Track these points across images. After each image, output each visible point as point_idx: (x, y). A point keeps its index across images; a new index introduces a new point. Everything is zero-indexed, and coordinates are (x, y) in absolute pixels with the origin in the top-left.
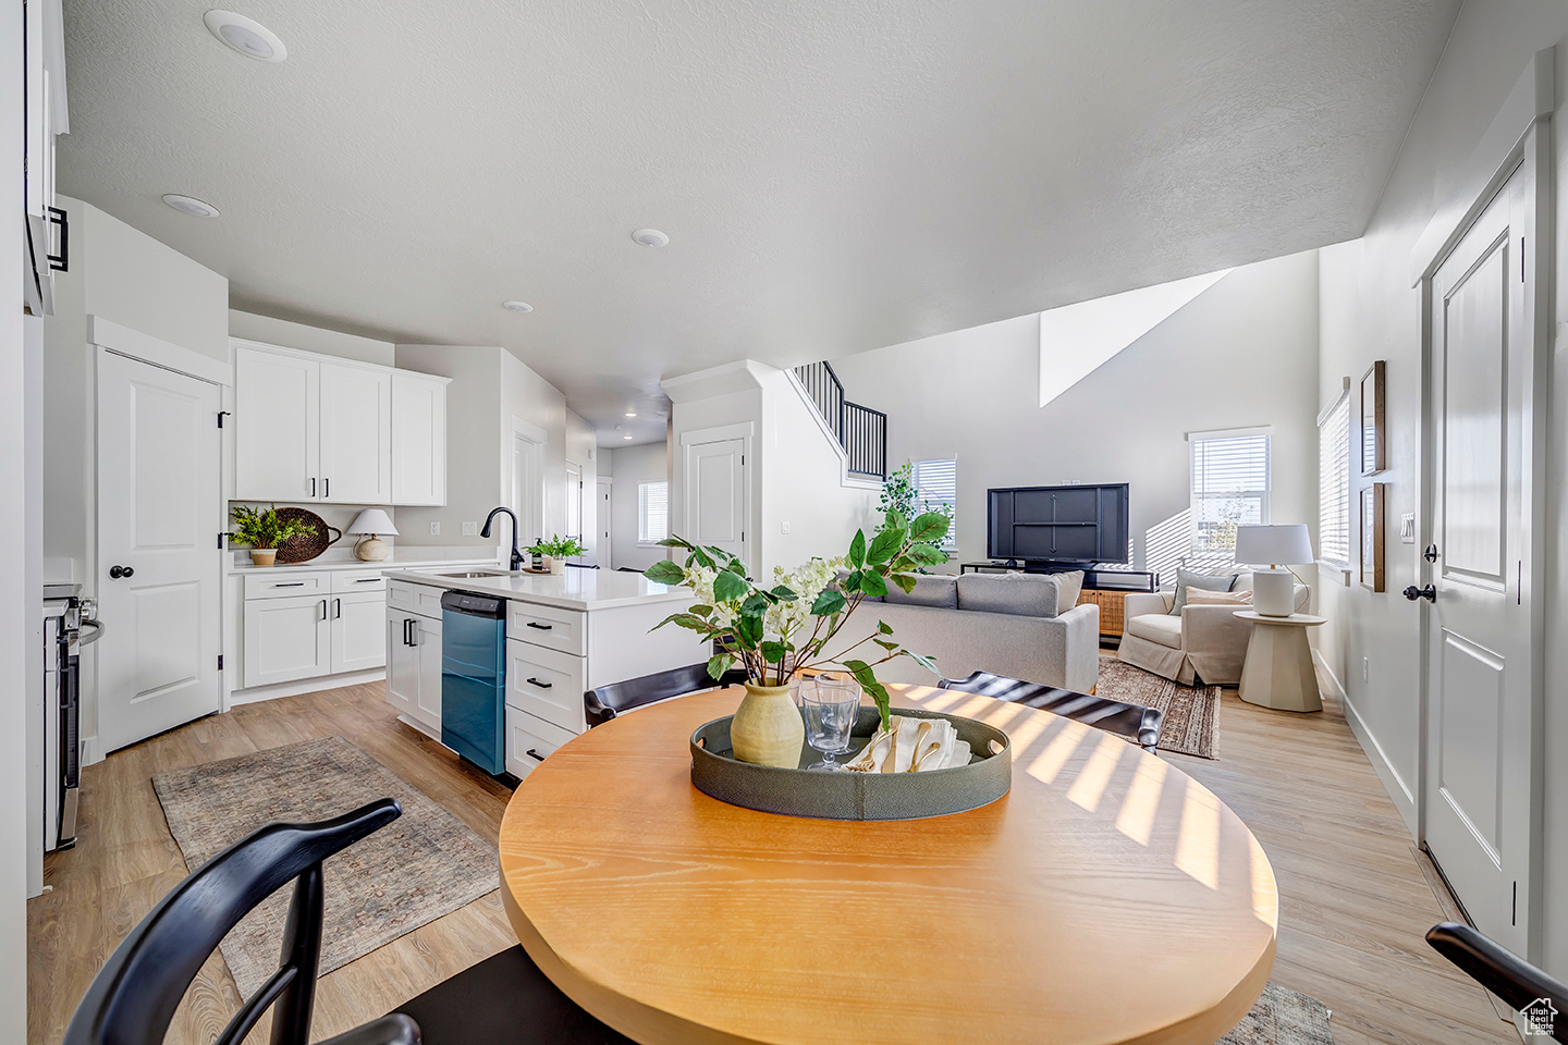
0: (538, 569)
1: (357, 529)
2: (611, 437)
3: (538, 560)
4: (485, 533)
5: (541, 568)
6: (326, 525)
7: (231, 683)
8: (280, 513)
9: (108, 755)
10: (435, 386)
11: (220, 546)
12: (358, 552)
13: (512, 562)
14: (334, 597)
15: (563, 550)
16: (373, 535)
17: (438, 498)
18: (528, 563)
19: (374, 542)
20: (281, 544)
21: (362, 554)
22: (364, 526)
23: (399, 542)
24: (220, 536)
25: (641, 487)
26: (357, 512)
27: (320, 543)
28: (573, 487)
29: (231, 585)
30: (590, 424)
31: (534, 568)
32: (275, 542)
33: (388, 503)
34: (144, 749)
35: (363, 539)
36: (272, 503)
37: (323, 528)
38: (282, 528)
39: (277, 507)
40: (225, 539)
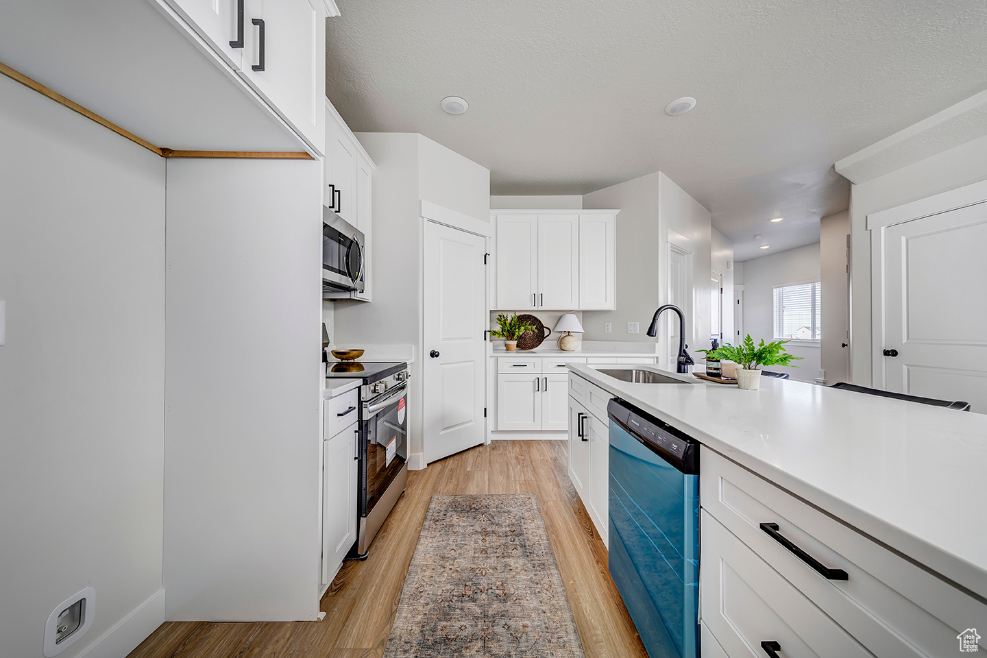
0: (714, 376)
1: (559, 328)
2: (747, 249)
3: (715, 365)
4: (651, 332)
5: (719, 375)
6: (543, 325)
7: (491, 427)
8: (520, 318)
9: (428, 465)
10: (608, 218)
11: (485, 339)
12: (561, 343)
13: (680, 364)
14: (544, 376)
15: (760, 357)
16: (569, 332)
17: (609, 304)
18: (700, 367)
19: (569, 337)
20: (520, 338)
21: (562, 346)
22: (563, 326)
23: (585, 338)
24: (485, 332)
25: (776, 291)
26: (560, 315)
27: (540, 337)
28: (715, 294)
29: (491, 362)
30: (728, 238)
31: (709, 374)
32: (515, 337)
33: (577, 309)
34: (444, 464)
35: (563, 335)
36: (515, 311)
37: (541, 327)
38: (519, 328)
39: (518, 314)
40: (488, 334)
